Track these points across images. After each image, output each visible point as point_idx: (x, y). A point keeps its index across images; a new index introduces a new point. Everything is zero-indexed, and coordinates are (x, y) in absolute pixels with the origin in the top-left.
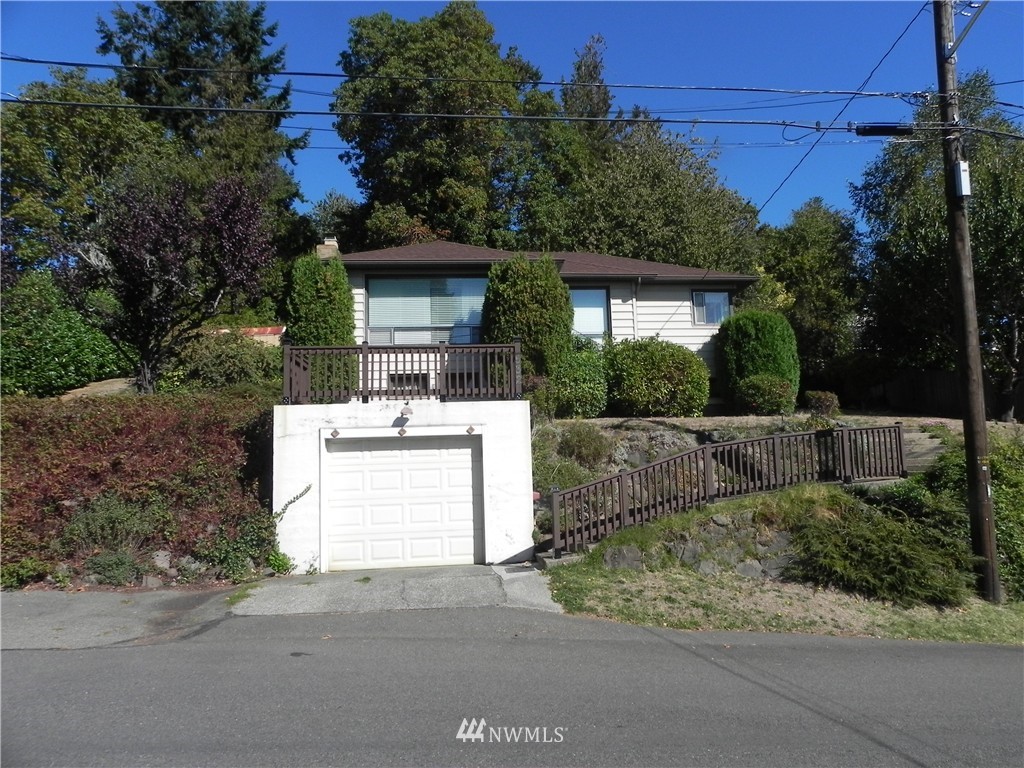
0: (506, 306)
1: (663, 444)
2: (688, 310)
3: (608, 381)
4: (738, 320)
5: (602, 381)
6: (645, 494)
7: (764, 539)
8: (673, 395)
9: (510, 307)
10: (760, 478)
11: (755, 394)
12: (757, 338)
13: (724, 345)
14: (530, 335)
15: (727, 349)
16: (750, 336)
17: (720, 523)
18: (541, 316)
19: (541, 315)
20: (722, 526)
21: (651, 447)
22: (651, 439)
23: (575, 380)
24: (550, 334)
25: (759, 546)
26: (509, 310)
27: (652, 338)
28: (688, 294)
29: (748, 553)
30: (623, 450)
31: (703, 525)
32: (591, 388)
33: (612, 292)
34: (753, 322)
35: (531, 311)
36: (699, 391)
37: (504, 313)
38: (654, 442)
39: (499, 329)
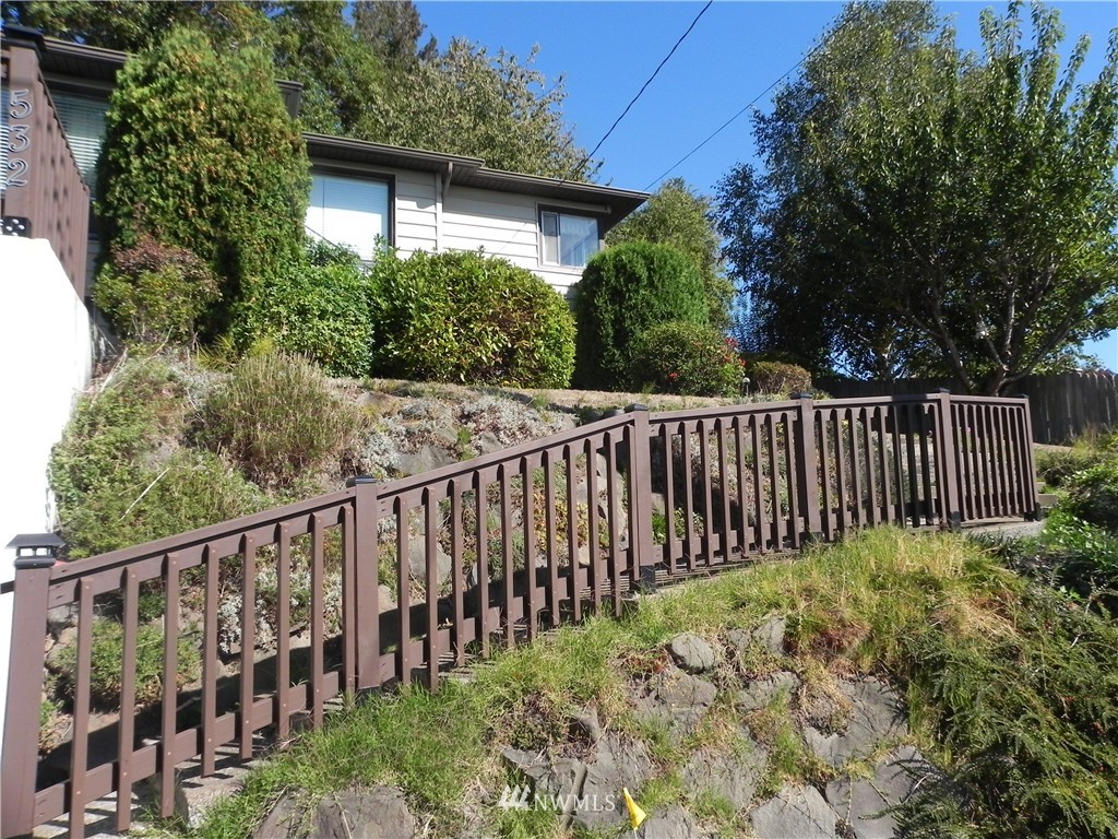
0: (145, 135)
1: (496, 429)
2: (532, 239)
3: (374, 320)
4: (618, 254)
5: (363, 319)
6: (442, 562)
7: (821, 708)
8: (508, 355)
9: (156, 138)
10: (737, 524)
11: (676, 355)
12: (651, 284)
13: (593, 294)
14: (200, 204)
15: (599, 302)
16: (638, 280)
17: (695, 662)
18: (229, 163)
19: (228, 161)
20: (700, 671)
21: (464, 437)
22: (466, 417)
23: (303, 312)
24: (250, 209)
25: (813, 734)
26: (152, 143)
27: (471, 253)
28: (533, 213)
29: (780, 761)
30: (386, 439)
31: (642, 674)
32: (337, 330)
33: (399, 187)
34: (645, 258)
35: (205, 150)
36: (558, 355)
37: (141, 151)
38: (472, 425)
39: (126, 184)
